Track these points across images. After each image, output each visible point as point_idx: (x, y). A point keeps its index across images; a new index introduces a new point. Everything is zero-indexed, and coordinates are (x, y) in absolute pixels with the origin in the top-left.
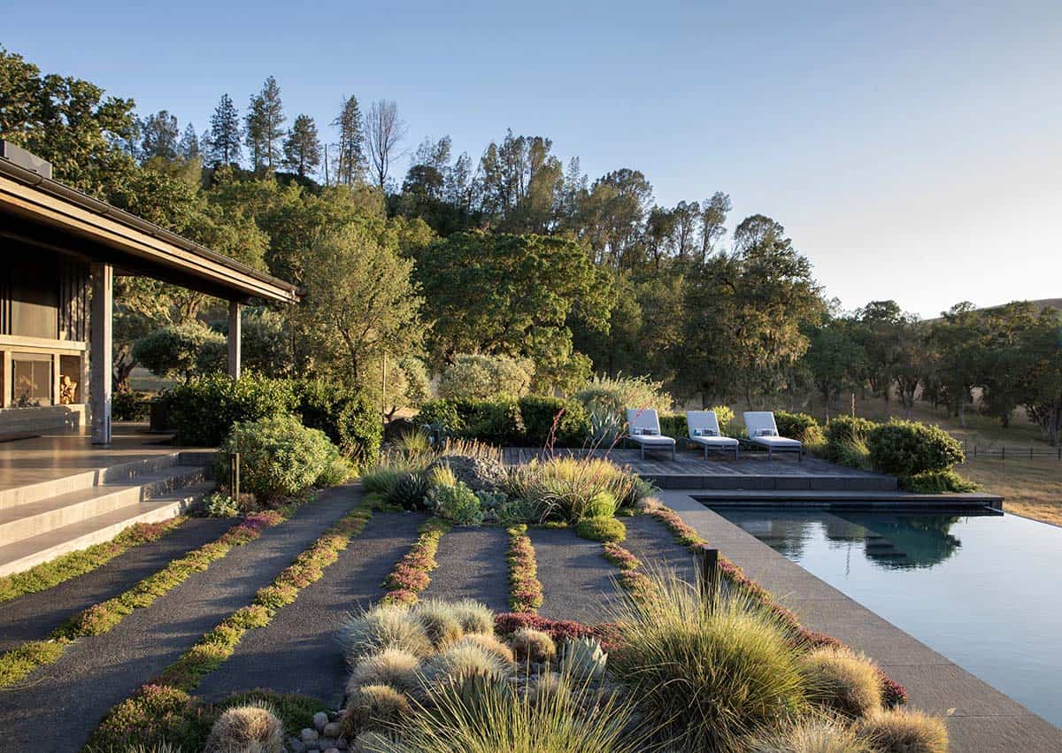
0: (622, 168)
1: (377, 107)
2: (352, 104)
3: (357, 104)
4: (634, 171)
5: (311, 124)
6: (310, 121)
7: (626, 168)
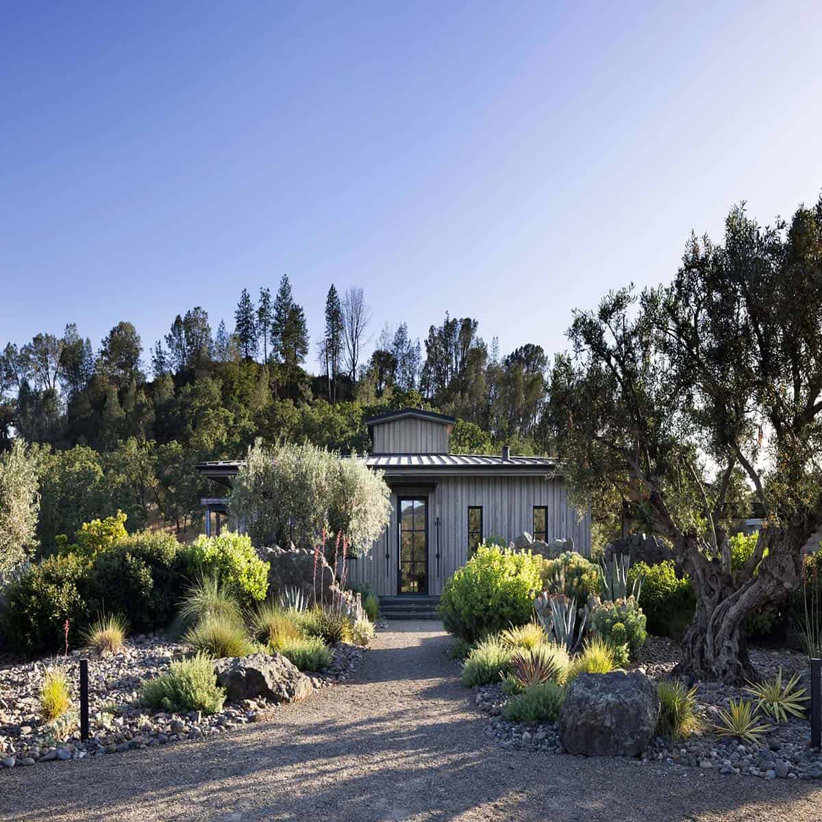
0: (527, 343)
1: (349, 292)
2: (332, 292)
3: (336, 292)
4: (536, 346)
5: (301, 313)
6: (301, 310)
7: (530, 343)
